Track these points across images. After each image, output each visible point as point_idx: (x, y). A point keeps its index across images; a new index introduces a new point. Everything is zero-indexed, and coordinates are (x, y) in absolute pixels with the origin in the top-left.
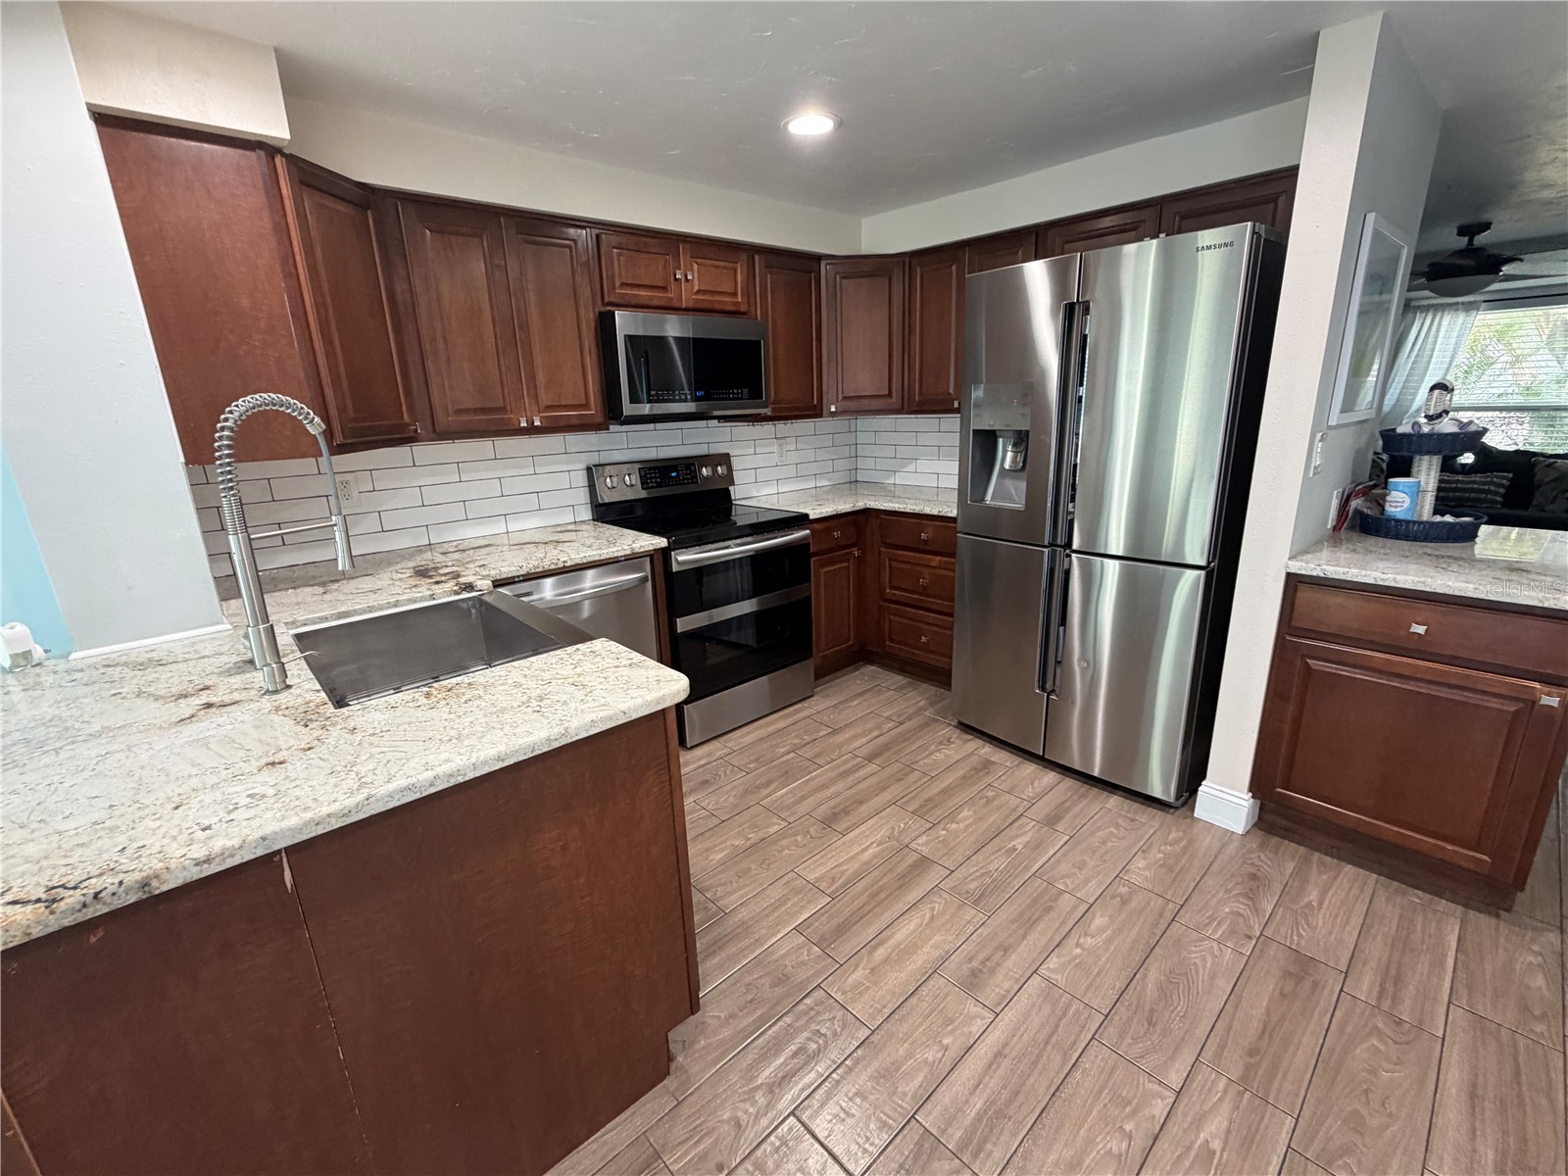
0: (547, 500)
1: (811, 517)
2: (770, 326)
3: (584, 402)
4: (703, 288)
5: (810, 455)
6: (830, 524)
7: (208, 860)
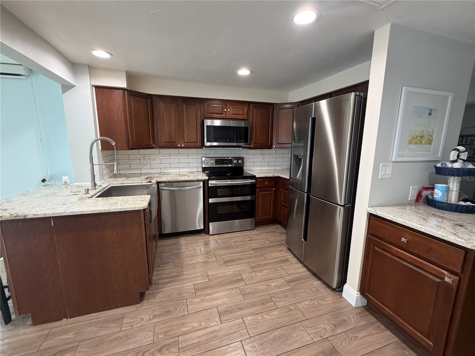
0: (190, 165)
1: (257, 177)
2: (254, 123)
3: (196, 141)
4: (233, 113)
5: (274, 160)
6: (265, 179)
7: (35, 215)
